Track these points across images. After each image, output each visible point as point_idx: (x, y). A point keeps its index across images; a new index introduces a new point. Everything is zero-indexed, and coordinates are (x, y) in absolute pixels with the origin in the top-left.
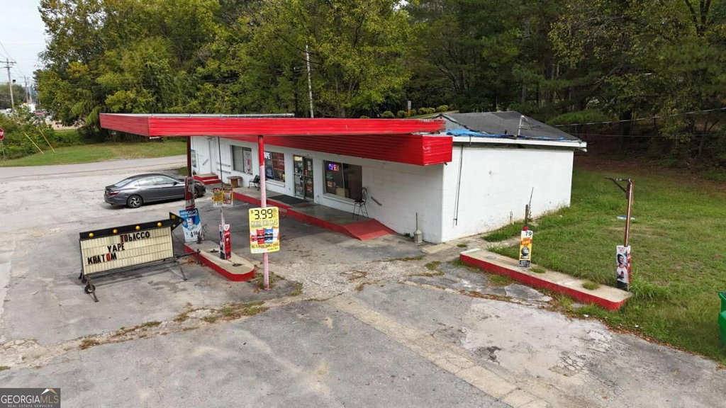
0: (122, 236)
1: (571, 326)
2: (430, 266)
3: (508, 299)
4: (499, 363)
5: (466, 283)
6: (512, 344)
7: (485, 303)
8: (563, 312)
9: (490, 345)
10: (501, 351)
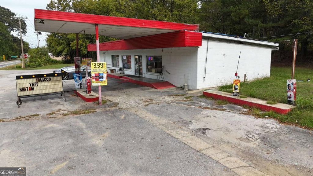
0: (37, 79)
1: (256, 121)
2: (187, 98)
3: (224, 110)
4: (207, 135)
5: (203, 104)
6: (218, 127)
7: (210, 111)
8: (253, 115)
9: (205, 128)
10: (210, 130)
